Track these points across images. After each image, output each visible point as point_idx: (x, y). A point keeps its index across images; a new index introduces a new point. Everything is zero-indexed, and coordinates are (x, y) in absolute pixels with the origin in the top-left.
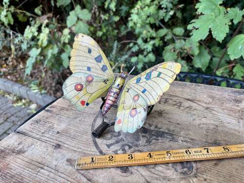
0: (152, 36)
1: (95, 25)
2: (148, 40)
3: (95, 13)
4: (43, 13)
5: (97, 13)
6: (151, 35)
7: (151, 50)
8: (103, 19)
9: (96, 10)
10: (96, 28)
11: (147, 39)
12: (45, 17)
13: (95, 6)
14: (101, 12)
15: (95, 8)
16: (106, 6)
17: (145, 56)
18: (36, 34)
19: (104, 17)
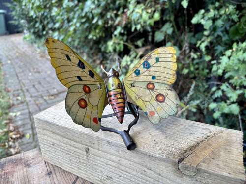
0: (241, 85)
1: (183, 62)
2: (238, 87)
3: (185, 51)
4: (143, 45)
5: (188, 51)
6: (241, 83)
7: (235, 100)
8: (192, 57)
9: (187, 48)
10: (184, 64)
11: (235, 86)
12: (143, 49)
13: (187, 44)
14: (193, 50)
15: (186, 46)
16: (197, 45)
17: (228, 105)
18: (129, 63)
19: (193, 55)
